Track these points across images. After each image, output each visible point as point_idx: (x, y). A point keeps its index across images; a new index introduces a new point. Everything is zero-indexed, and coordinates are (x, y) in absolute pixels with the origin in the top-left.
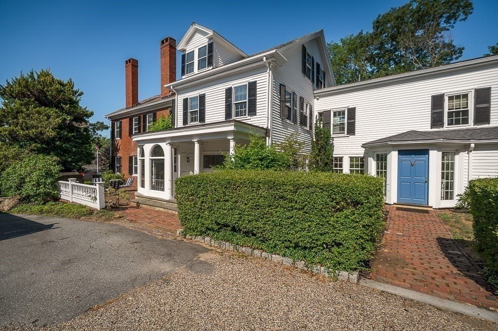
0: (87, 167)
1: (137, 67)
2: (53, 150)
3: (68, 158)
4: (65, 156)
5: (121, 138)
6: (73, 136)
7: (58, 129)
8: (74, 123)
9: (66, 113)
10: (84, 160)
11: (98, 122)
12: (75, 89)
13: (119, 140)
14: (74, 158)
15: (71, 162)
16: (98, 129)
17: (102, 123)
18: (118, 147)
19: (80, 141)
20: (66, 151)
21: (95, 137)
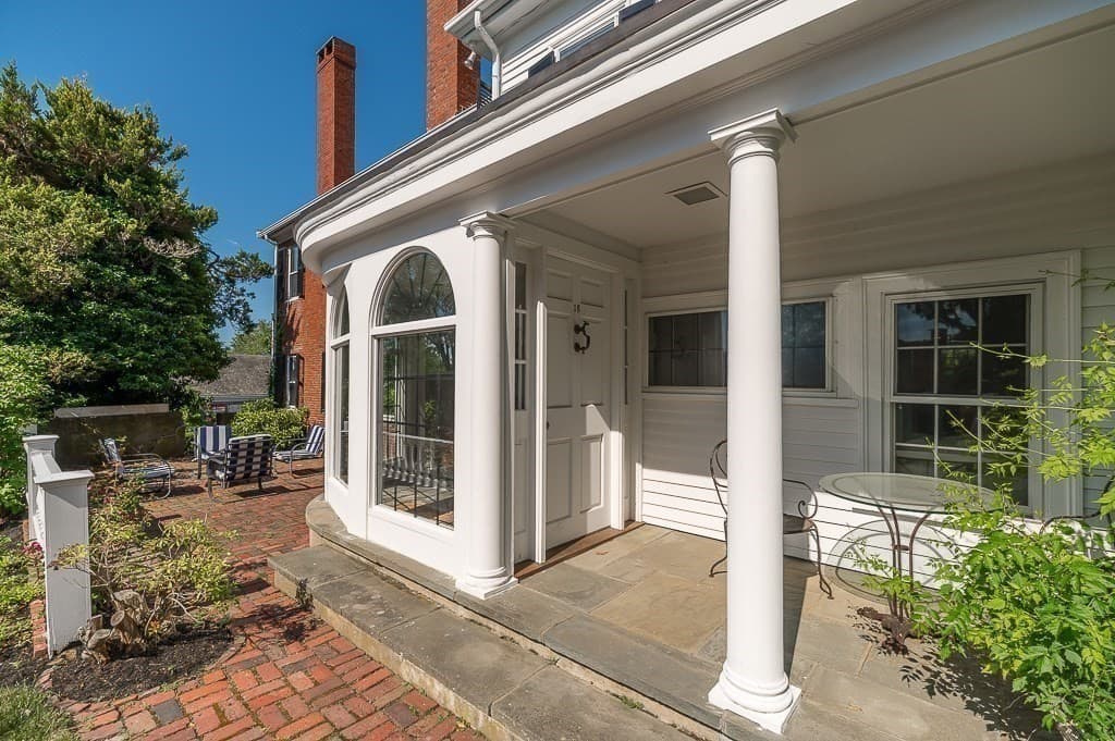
0: (203, 390)
1: (352, 67)
2: (72, 329)
3: (122, 359)
4: (115, 352)
5: (302, 297)
6: (148, 287)
7: (94, 260)
8: (150, 244)
9: (125, 209)
10: (182, 364)
11: (244, 255)
12: (159, 138)
13: (296, 302)
14: (144, 359)
15: (134, 370)
16: (244, 276)
17: (255, 258)
18: (294, 327)
19: (170, 304)
20: (118, 334)
21: (238, 302)
